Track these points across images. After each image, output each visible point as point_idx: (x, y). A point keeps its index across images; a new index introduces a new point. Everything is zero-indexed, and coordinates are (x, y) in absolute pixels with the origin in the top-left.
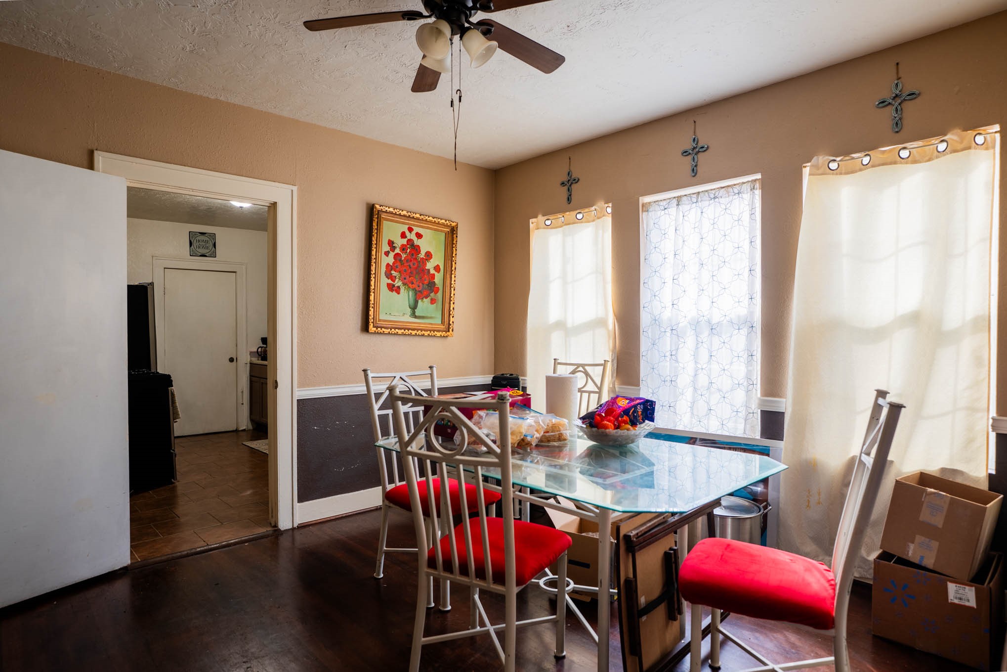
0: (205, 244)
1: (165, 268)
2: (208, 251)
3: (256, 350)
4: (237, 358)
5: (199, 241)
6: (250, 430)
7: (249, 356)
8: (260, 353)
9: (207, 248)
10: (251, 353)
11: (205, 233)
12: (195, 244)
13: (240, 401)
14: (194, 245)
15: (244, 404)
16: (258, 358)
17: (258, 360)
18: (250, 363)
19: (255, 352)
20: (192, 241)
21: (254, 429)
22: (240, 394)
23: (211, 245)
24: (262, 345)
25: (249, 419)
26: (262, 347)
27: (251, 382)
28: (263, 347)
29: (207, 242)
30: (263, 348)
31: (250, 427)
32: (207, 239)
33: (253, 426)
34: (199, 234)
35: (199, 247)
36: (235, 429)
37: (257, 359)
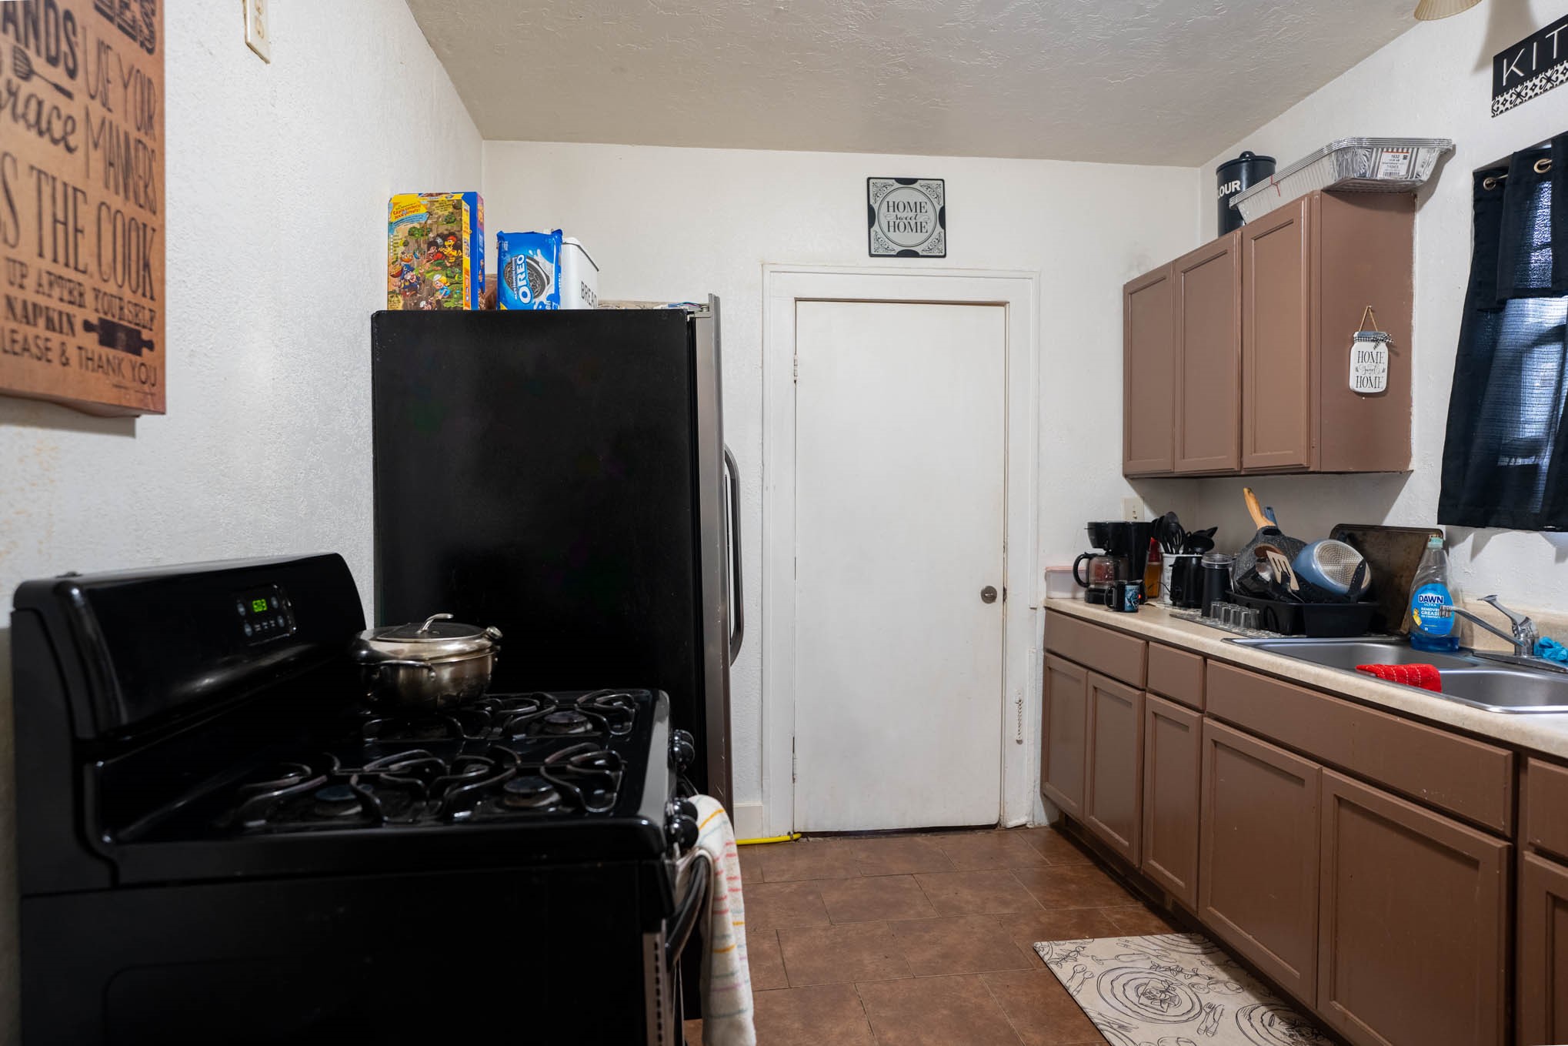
0: (913, 214)
1: (797, 300)
2: (924, 236)
3: (1071, 564)
4: (1005, 590)
5: (896, 207)
6: (1040, 828)
7: (1043, 585)
8: (1082, 577)
9: (919, 227)
10: (1050, 574)
11: (913, 181)
12: (884, 217)
13: (1012, 734)
14: (882, 216)
15: (1025, 742)
16: (1075, 591)
17: (1074, 598)
18: (1047, 608)
19: (1064, 572)
20: (876, 207)
21: (1053, 826)
22: (1012, 708)
23: (930, 217)
24: (1092, 550)
25: (1038, 789)
26: (1086, 556)
27: (1048, 671)
28: (1095, 555)
29: (918, 207)
30: (1095, 560)
31: (1042, 819)
32: (921, 198)
33: (1049, 817)
34: (897, 185)
35: (897, 227)
36: (994, 821)
37: (1069, 595)
